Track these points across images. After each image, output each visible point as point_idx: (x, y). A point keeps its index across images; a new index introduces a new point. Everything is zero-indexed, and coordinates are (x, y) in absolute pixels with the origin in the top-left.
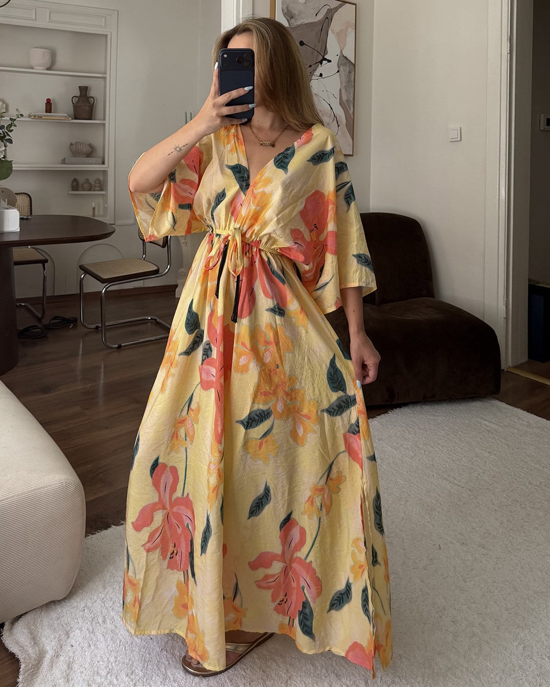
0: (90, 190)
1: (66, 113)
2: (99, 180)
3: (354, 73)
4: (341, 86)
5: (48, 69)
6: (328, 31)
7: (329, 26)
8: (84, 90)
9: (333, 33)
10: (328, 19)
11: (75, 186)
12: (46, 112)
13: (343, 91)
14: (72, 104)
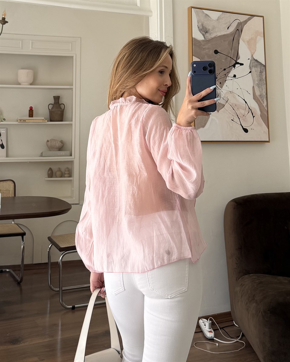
0: (61, 177)
1: (43, 117)
2: (68, 168)
3: (265, 72)
4: (254, 84)
5: (31, 84)
6: (239, 40)
7: (239, 36)
8: (57, 99)
9: (244, 41)
10: (239, 30)
11: (51, 174)
12: (30, 116)
13: (256, 88)
14: (48, 110)
